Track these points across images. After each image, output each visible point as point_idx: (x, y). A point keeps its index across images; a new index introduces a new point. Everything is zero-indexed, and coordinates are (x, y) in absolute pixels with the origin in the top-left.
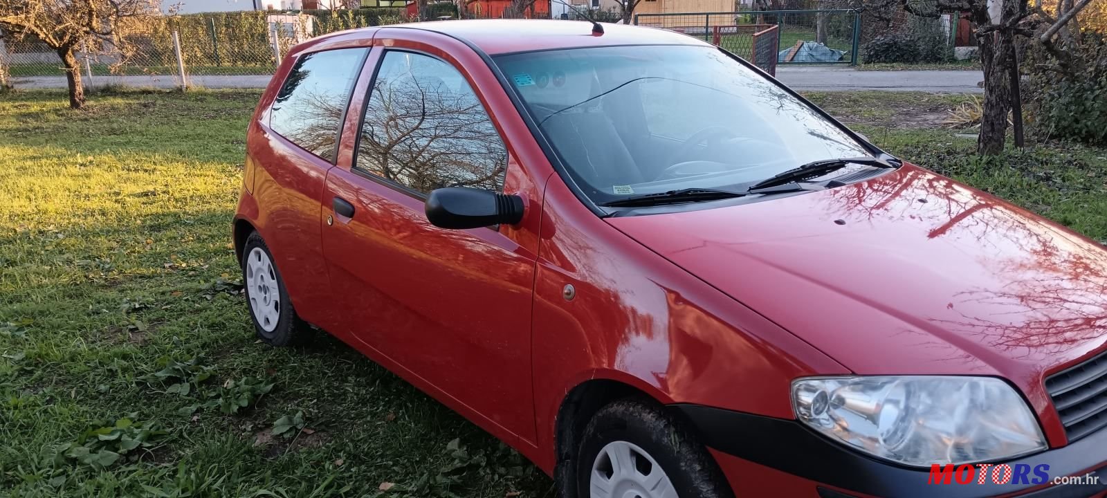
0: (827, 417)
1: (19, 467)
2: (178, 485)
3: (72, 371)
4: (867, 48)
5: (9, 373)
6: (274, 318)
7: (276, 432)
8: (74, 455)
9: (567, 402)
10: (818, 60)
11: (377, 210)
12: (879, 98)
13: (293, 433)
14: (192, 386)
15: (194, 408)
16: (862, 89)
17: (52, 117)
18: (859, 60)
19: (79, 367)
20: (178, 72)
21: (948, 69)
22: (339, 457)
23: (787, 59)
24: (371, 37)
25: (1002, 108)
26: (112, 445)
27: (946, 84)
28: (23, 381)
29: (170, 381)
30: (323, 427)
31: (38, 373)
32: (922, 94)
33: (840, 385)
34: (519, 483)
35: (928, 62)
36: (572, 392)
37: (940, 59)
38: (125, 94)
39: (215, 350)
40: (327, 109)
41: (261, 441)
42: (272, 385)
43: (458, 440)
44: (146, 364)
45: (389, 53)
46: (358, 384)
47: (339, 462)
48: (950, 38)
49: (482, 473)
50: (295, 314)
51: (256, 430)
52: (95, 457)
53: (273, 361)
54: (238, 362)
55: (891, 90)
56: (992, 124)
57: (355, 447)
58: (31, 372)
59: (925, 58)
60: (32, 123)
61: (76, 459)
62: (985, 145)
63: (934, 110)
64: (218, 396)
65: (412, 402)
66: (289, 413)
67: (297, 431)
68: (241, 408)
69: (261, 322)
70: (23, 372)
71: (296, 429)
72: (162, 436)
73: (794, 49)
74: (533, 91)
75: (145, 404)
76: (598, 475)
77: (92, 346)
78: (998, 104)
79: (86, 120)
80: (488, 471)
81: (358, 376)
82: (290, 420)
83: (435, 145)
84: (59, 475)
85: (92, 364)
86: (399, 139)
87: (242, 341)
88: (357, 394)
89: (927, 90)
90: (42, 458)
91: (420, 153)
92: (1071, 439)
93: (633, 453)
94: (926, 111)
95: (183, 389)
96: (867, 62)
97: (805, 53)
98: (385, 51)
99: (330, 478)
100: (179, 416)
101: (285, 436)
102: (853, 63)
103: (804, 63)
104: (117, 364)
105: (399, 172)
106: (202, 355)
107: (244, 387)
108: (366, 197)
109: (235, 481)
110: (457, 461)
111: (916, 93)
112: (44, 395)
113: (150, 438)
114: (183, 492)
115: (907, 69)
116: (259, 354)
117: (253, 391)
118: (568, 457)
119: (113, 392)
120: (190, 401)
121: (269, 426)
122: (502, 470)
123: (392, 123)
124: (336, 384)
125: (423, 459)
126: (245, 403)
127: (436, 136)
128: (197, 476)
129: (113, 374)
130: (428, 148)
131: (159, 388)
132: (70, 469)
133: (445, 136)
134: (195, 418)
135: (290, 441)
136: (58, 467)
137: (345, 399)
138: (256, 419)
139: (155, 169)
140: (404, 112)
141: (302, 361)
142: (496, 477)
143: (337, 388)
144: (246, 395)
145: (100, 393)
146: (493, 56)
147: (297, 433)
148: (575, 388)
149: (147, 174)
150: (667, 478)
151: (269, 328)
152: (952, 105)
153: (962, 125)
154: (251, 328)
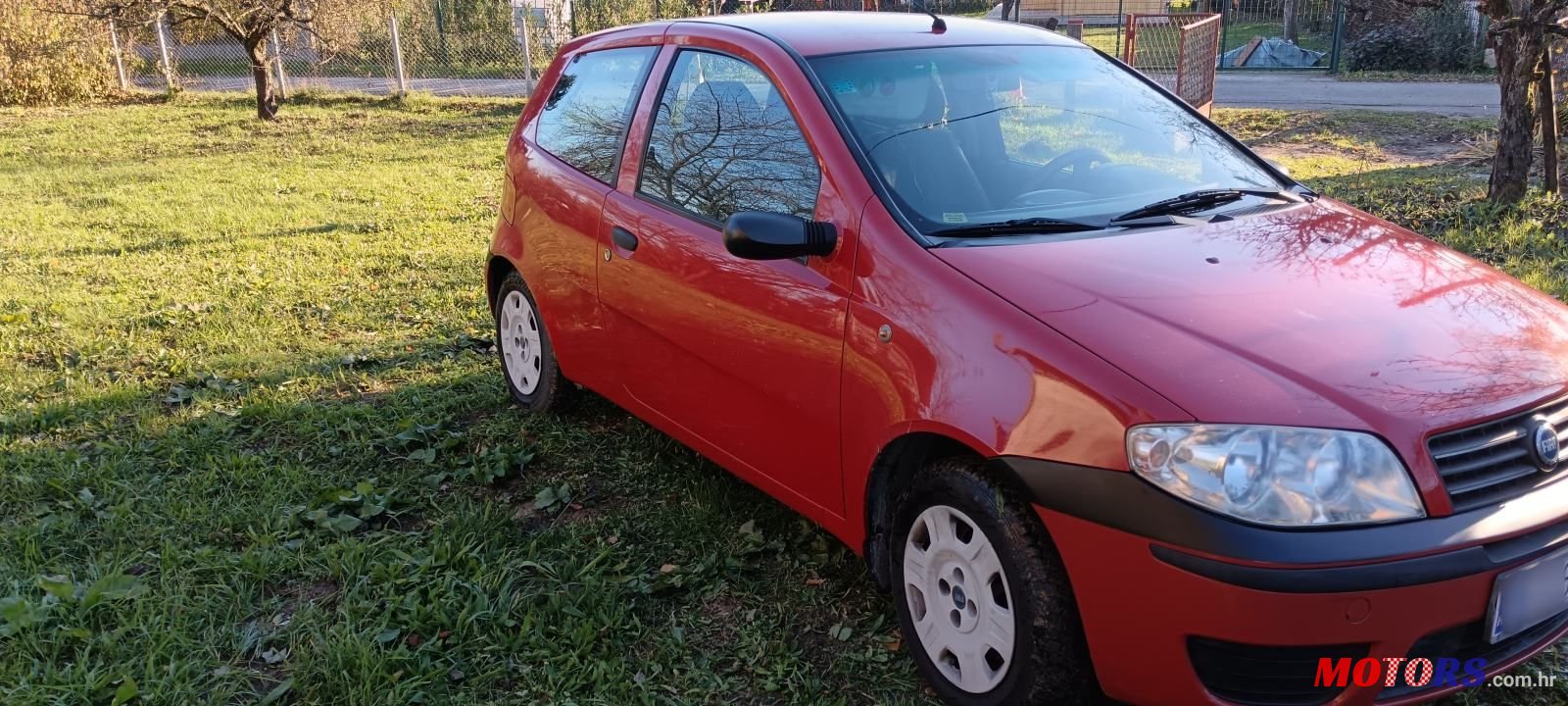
0: (1167, 470)
1: (250, 527)
2: (431, 552)
3: (296, 431)
4: (1354, 49)
5: (224, 430)
6: (534, 378)
7: (539, 505)
8: (310, 518)
9: (880, 462)
10: (1283, 64)
11: (661, 245)
12: (1365, 121)
13: (559, 506)
14: (439, 453)
15: (442, 476)
16: (1341, 108)
17: (235, 130)
18: (1343, 64)
19: (305, 427)
20: (396, 75)
21: (1474, 81)
22: (612, 534)
23: (1238, 63)
24: (662, 33)
25: (1525, 137)
26: (352, 509)
27: (1467, 103)
28: (240, 440)
29: (414, 446)
30: (592, 502)
31: (257, 432)
32: (1428, 117)
33: (1185, 434)
34: (823, 570)
35: (1443, 70)
36: (887, 449)
37: (1462, 67)
38: (325, 103)
39: (462, 416)
40: (596, 125)
41: (523, 513)
42: (531, 455)
43: (752, 521)
44: (382, 426)
45: (683, 53)
46: (633, 459)
47: (613, 539)
48: (1479, 34)
49: (780, 559)
50: (559, 372)
51: (514, 502)
52: (335, 521)
53: (531, 428)
54: (491, 429)
55: (1384, 109)
56: (1511, 159)
57: (631, 525)
58: (249, 431)
59: (1441, 64)
60: (211, 139)
61: (312, 522)
62: (1499, 188)
63: (1444, 139)
64: (469, 465)
65: (698, 479)
66: (553, 486)
67: (563, 505)
68: (496, 478)
69: (517, 383)
70: (239, 430)
71: (562, 503)
72: (406, 505)
73: (1247, 48)
74: (853, 100)
75: (384, 470)
76: (915, 549)
77: (318, 404)
78: (1519, 130)
79: (279, 135)
80: (787, 557)
81: (633, 450)
82: (555, 493)
83: (734, 168)
84: (294, 538)
85: (320, 424)
86: (687, 159)
87: (493, 405)
88: (632, 470)
89: (1438, 111)
90: (275, 520)
91: (714, 178)
92: (1457, 509)
93: (953, 519)
94: (1431, 141)
95: (428, 456)
96: (1354, 69)
97: (1263, 55)
98: (679, 50)
99: (602, 554)
100: (425, 485)
101: (549, 510)
102: (1332, 70)
103: (1261, 69)
104: (349, 426)
105: (687, 202)
106: (449, 418)
107: (499, 455)
108: (649, 228)
109: (495, 552)
110: (750, 545)
111: (1420, 114)
112: (267, 456)
113: (394, 506)
114: (436, 560)
115: (1412, 80)
116: (515, 421)
117: (510, 459)
118: (880, 530)
119: (347, 455)
120: (436, 469)
121: (529, 498)
122: (804, 557)
123: (678, 140)
124: (608, 458)
125: (710, 542)
126: (501, 473)
127: (736, 157)
128: (452, 543)
129: (344, 435)
130: (724, 172)
131: (400, 454)
132: (306, 532)
133: (747, 157)
134: (444, 487)
135: (555, 515)
136: (293, 530)
137: (618, 475)
138: (513, 491)
139: (373, 199)
140: (692, 125)
141: (566, 430)
142: (797, 564)
143: (608, 462)
144: (502, 463)
145: (331, 455)
146: (808, 58)
147: (562, 508)
148: (889, 444)
149: (363, 205)
150: (989, 545)
151: (527, 390)
152: (1472, 134)
153: (1481, 161)
154: (504, 391)
